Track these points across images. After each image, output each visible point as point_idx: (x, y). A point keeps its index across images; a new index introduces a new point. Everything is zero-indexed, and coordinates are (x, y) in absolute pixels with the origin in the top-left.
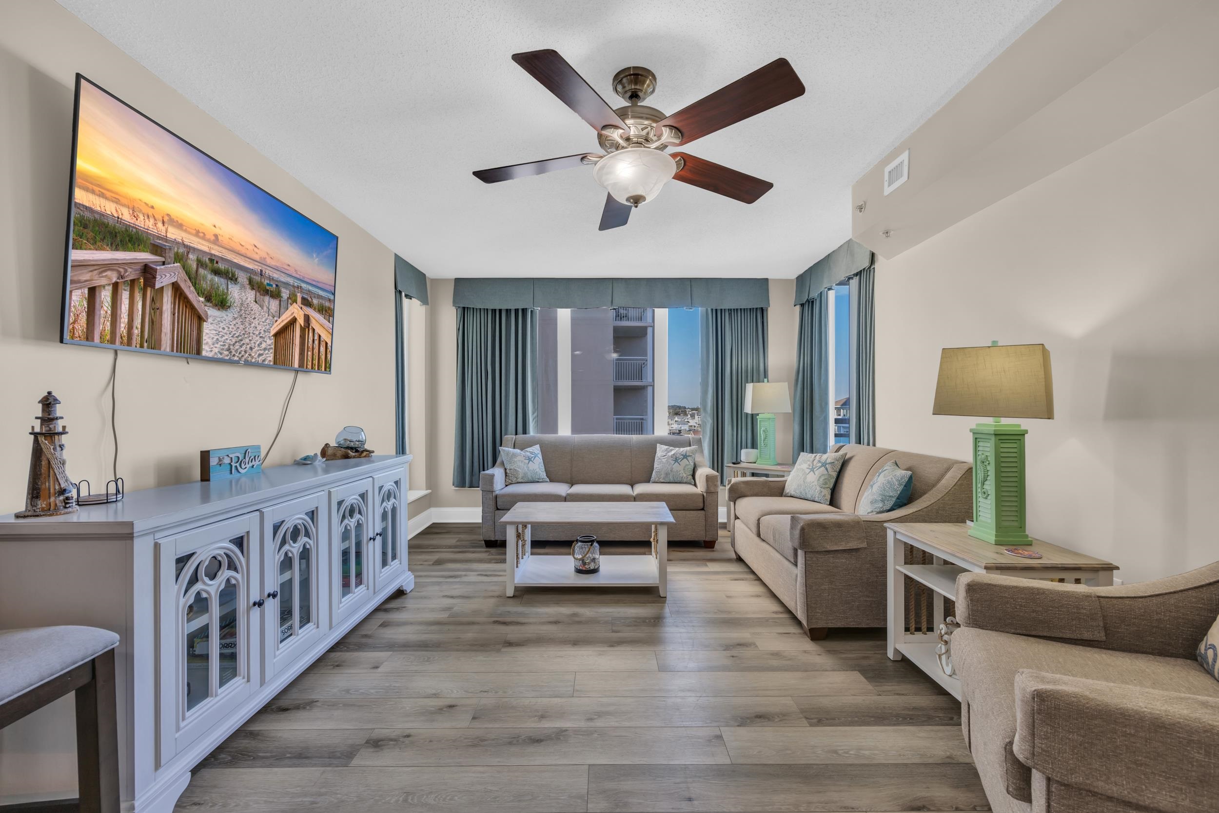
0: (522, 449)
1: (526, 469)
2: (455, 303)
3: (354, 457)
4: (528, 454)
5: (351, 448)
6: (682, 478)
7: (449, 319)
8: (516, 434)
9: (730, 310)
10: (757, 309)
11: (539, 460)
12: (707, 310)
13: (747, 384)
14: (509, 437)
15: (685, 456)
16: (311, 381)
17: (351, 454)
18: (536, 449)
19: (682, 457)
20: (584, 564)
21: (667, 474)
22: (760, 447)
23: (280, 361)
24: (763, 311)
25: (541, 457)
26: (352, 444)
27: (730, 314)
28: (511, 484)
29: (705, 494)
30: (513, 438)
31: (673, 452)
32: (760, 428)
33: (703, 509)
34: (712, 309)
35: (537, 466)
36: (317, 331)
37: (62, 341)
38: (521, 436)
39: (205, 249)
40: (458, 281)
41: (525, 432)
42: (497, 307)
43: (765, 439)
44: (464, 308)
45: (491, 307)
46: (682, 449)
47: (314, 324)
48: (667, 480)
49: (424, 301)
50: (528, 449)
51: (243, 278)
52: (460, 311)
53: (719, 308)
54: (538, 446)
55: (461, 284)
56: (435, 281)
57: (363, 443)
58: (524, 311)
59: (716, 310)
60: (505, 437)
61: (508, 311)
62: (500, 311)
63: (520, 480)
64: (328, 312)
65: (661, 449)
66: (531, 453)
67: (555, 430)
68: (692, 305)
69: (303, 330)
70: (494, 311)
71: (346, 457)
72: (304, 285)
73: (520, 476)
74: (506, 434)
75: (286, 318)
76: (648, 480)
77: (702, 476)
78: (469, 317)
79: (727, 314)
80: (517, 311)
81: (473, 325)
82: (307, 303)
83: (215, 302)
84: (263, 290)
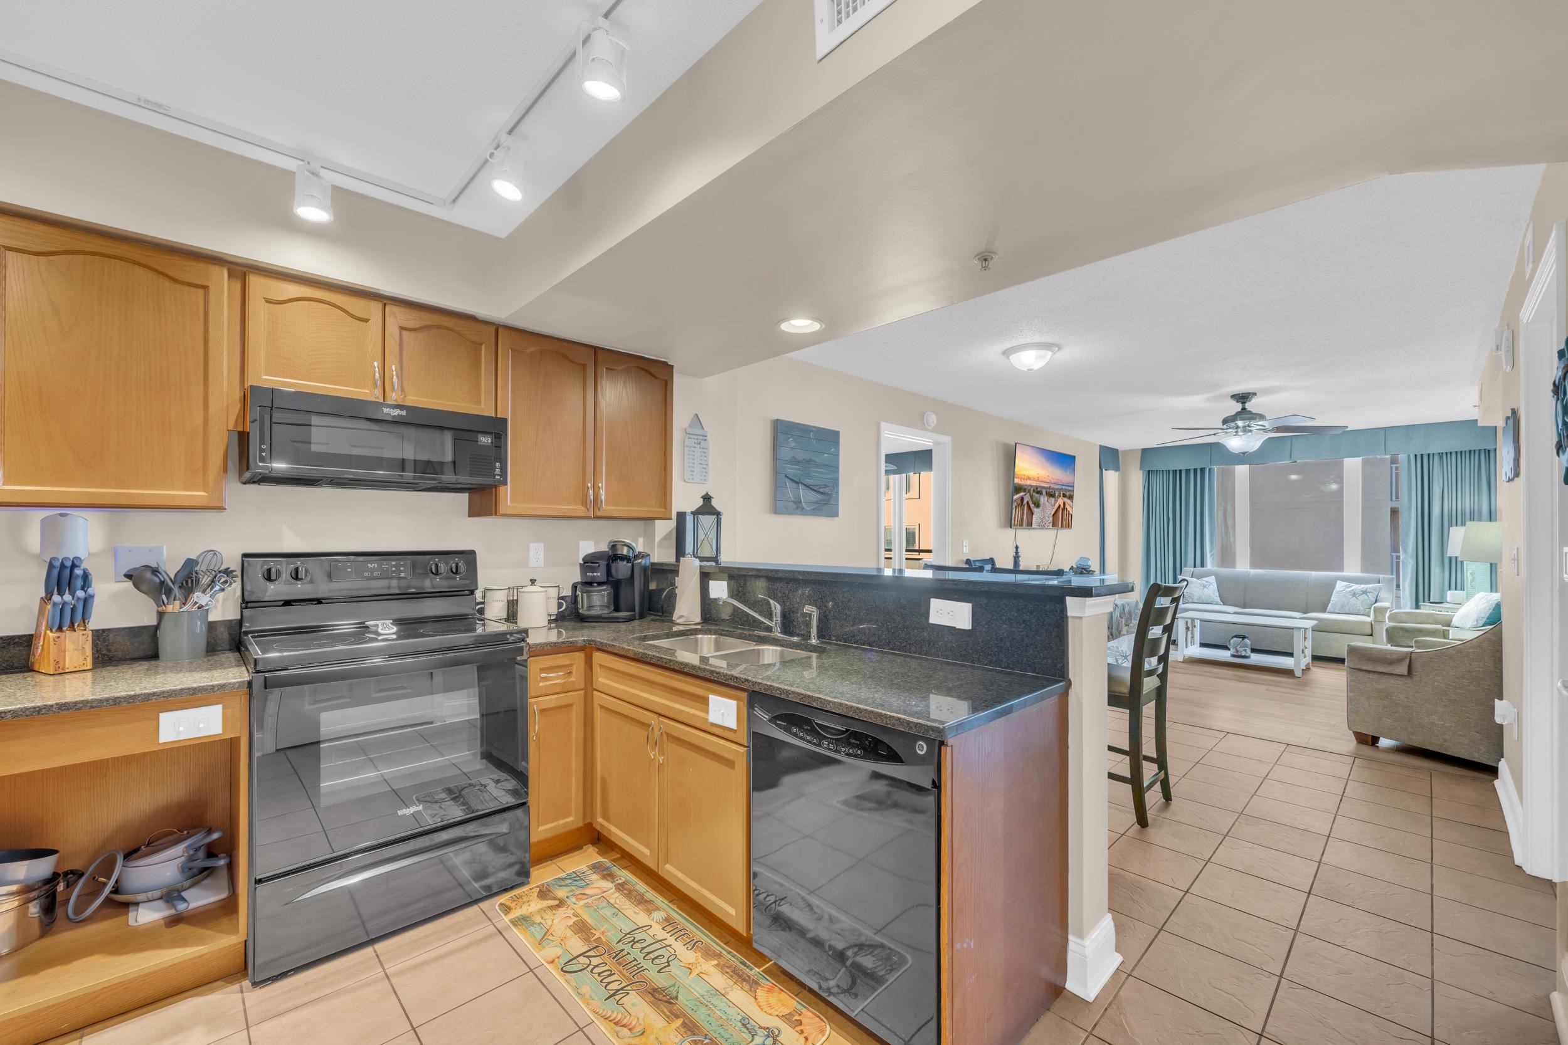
0: (1198, 579)
1: (1201, 593)
2: (1141, 468)
3: (1085, 574)
4: (1204, 582)
5: (1084, 569)
6: (1359, 610)
7: (1137, 480)
8: (1195, 567)
9: (1441, 455)
10: (1480, 451)
11: (1214, 586)
12: (1409, 456)
13: (1451, 528)
14: (1188, 570)
15: (1365, 592)
16: (1064, 532)
17: (1085, 572)
18: (1212, 579)
19: (1361, 592)
20: (1237, 651)
21: (1342, 606)
22: (1467, 589)
23: (1054, 524)
25: (1216, 585)
26: (1084, 567)
27: (1440, 458)
28: (1187, 603)
29: (1373, 623)
30: (1191, 570)
31: (1353, 588)
32: (1467, 571)
33: (1371, 635)
34: (1416, 455)
35: (1212, 591)
36: (1068, 509)
37: (1011, 527)
38: (1199, 569)
39: (1035, 484)
41: (1202, 565)
42: (1178, 468)
43: (1472, 581)
44: (1149, 471)
45: (1172, 468)
46: (1363, 586)
47: (1067, 506)
48: (1343, 611)
49: (1117, 469)
50: (1204, 579)
51: (1044, 493)
52: (1145, 473)
53: (1425, 453)
54: (1213, 577)
55: (1145, 452)
56: (1127, 452)
57: (1090, 566)
58: (1203, 470)
59: (1422, 455)
60: (1184, 569)
61: (1188, 471)
62: (1180, 471)
63: (1195, 601)
64: (1071, 497)
65: (1341, 585)
66: (1207, 582)
67: (1233, 565)
68: (1386, 453)
69: (1063, 510)
70: (1175, 472)
71: (1082, 573)
72: (1063, 487)
73: (1196, 598)
74: (1185, 566)
75: (1057, 505)
76: (1324, 610)
77: (1376, 610)
78: (1154, 478)
79: (1436, 458)
80: (1195, 470)
81: (1157, 482)
82: (1064, 496)
83: (1038, 505)
84: (1051, 495)
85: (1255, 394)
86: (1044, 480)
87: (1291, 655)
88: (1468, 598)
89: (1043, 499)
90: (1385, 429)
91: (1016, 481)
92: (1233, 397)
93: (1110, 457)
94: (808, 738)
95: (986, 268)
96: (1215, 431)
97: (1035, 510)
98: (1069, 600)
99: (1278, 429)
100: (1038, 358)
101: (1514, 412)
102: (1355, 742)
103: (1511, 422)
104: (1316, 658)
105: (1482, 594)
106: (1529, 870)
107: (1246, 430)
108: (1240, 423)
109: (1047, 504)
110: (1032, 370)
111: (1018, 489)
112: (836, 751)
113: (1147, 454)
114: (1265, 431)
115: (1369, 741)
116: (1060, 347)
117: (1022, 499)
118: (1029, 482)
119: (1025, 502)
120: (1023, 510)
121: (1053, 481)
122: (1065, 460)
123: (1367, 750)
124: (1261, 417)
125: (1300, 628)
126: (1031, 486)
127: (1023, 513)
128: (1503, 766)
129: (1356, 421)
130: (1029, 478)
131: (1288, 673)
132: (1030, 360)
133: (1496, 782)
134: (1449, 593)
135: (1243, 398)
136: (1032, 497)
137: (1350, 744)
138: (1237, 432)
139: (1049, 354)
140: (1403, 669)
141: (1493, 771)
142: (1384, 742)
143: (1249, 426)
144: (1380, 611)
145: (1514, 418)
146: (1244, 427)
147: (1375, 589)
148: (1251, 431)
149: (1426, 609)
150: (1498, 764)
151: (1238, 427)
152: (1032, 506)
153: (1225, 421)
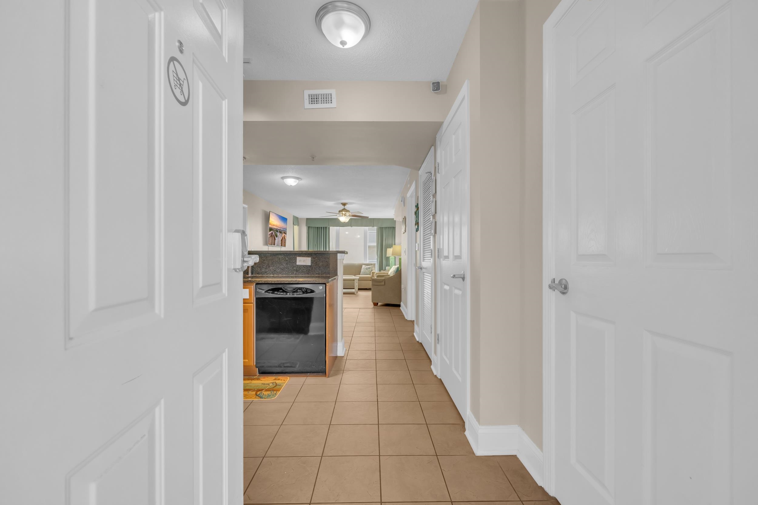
2: (306, 226)
6: (368, 273)
7: (304, 230)
10: (392, 227)
12: (378, 227)
13: (388, 249)
15: (369, 268)
21: (364, 273)
22: (391, 265)
24: (394, 228)
27: (385, 228)
29: (372, 277)
31: (366, 267)
32: (390, 261)
40: (307, 219)
42: (318, 226)
44: (309, 227)
45: (316, 226)
46: (369, 266)
49: (298, 225)
51: (279, 231)
55: (308, 219)
56: (302, 219)
58: (326, 228)
59: (381, 228)
61: (321, 228)
62: (319, 228)
64: (286, 234)
65: (363, 266)
68: (373, 226)
70: (317, 228)
72: (284, 230)
76: (360, 275)
77: (372, 273)
78: (310, 229)
79: (384, 228)
80: (324, 227)
81: (311, 231)
82: (284, 233)
83: (277, 236)
84: (281, 232)
85: (347, 204)
86: (278, 226)
87: (354, 289)
88: (391, 268)
89: (278, 234)
90: (373, 219)
91: (270, 226)
92: (341, 204)
93: (297, 221)
94: (282, 294)
95: (313, 160)
96: (336, 214)
97: (276, 238)
98: (338, 254)
99: (353, 216)
100: (295, 182)
101: (405, 217)
102: (373, 305)
103: (404, 219)
104: (359, 289)
105: (394, 266)
106: (408, 320)
107: (345, 215)
108: (344, 213)
109: (279, 236)
110: (292, 186)
111: (271, 229)
112: (293, 295)
113: (308, 220)
114: (350, 216)
115: (376, 304)
116: (301, 179)
117: (272, 233)
118: (274, 227)
119: (273, 235)
120: (272, 238)
121: (281, 227)
122: (284, 220)
123: (376, 307)
124: (348, 211)
125: (356, 279)
126: (275, 228)
127: (272, 239)
128: (402, 304)
129: (371, 215)
130: (274, 225)
131: (353, 293)
132: (291, 182)
133: (400, 308)
134: (387, 267)
135: (344, 204)
136: (275, 233)
137: (372, 305)
138: (343, 215)
139: (298, 181)
140: (383, 283)
141: (399, 306)
142: (379, 304)
143: (346, 214)
144: (373, 273)
145: (405, 218)
146: (345, 214)
147: (371, 267)
148: (346, 215)
149: (382, 272)
150: (400, 303)
151: (343, 214)
152: (275, 236)
153: (339, 212)
